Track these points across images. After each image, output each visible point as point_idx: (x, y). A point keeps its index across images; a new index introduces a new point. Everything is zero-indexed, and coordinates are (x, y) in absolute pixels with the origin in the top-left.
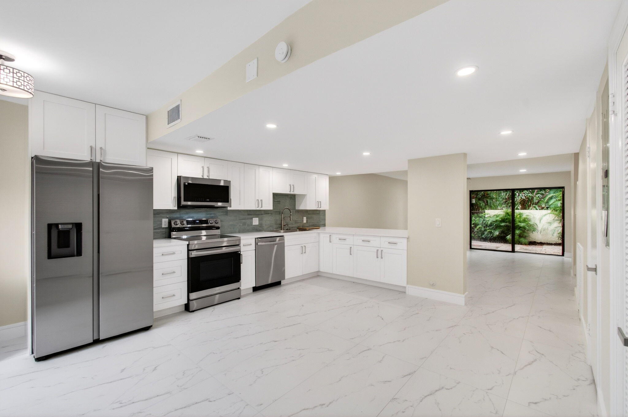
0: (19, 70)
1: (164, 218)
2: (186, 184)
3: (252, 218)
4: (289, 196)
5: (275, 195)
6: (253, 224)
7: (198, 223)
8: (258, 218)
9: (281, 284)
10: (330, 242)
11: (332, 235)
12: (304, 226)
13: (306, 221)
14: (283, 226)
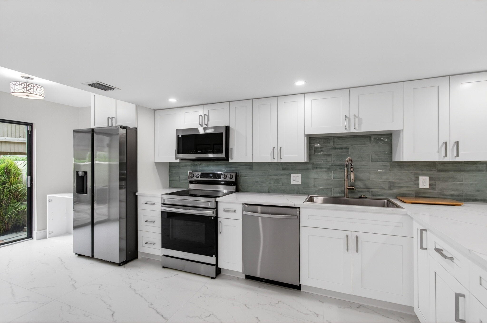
3: (289, 175)
4: (373, 137)
6: (292, 183)
7: (210, 176)
8: (300, 175)
9: (302, 290)
10: (422, 248)
11: (428, 232)
12: (423, 195)
13: (430, 185)
14: (346, 191)
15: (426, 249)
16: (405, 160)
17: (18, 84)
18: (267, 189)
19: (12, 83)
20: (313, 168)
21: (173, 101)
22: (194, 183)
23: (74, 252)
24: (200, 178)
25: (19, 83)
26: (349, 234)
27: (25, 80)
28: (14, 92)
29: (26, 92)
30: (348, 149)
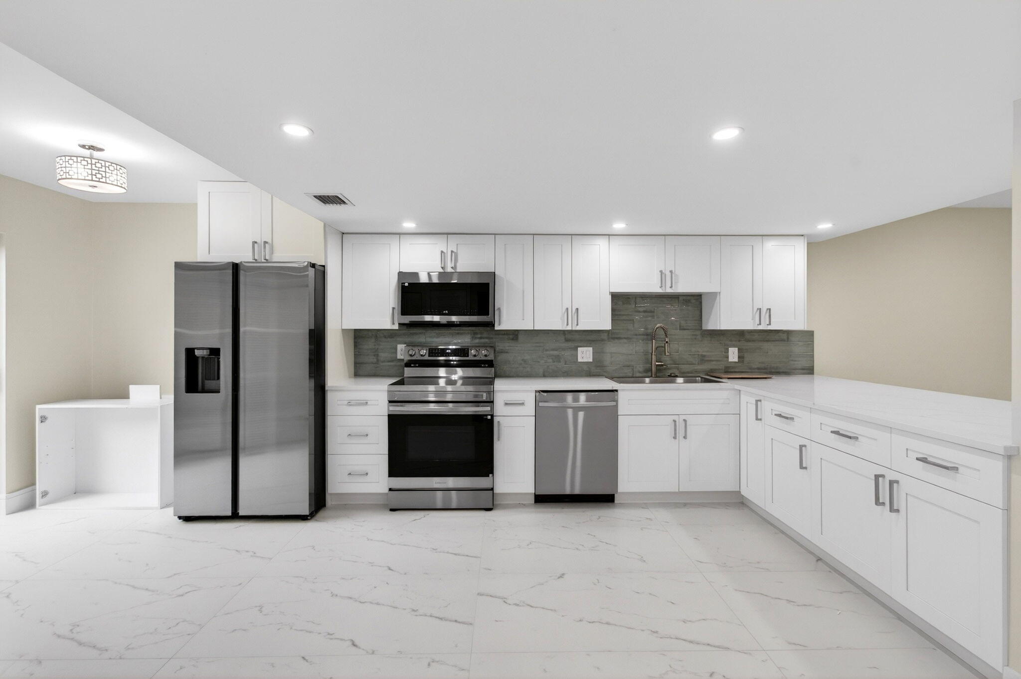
0: (112, 163)
1: (401, 343)
2: (406, 284)
3: (576, 349)
4: (681, 298)
5: (617, 298)
6: (580, 360)
7: (448, 353)
8: (591, 349)
9: (615, 502)
10: (757, 419)
11: (762, 401)
12: (732, 370)
13: (739, 357)
14: (654, 369)
15: (761, 419)
16: (723, 328)
17: (74, 162)
18: (541, 371)
19: (59, 158)
20: (608, 339)
21: (409, 225)
22: (412, 365)
23: (174, 516)
24: (429, 356)
25: (75, 159)
26: (676, 418)
27: (87, 153)
28: (64, 177)
29: (90, 177)
30: (654, 312)
